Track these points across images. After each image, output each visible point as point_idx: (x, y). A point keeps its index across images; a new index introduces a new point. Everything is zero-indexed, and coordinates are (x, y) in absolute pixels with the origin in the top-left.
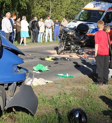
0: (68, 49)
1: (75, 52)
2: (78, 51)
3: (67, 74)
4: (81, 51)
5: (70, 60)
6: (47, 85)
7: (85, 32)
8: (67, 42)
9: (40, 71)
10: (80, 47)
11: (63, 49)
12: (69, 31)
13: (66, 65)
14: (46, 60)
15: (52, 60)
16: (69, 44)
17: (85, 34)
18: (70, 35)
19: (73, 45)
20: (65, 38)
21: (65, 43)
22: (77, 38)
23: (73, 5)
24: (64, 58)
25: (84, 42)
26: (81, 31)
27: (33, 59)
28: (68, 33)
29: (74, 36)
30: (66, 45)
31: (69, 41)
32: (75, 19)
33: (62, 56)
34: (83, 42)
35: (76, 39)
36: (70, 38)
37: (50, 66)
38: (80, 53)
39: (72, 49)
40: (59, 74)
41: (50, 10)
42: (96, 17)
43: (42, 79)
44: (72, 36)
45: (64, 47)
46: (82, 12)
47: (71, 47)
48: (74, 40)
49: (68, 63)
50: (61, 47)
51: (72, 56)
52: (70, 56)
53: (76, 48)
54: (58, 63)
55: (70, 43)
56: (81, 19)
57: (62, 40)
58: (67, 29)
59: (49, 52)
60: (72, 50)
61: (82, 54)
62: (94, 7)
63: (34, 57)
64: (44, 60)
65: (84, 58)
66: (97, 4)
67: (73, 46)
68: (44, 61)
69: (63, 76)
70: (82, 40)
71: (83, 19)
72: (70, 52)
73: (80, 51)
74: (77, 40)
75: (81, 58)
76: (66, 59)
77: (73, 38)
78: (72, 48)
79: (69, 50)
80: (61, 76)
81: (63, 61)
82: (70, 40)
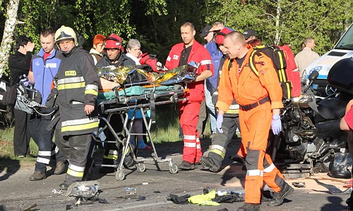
0: (296, 158)
1: (324, 166)
2: (331, 165)
4: (344, 163)
10: (343, 150)
14: (191, 203)
15: (215, 204)
16: (296, 139)
18: (296, 105)
19: (310, 141)
27: (144, 198)
29: (310, 109)
31: (295, 128)
32: (340, 44)
35: (326, 120)
36: (295, 118)
38: (340, 171)
39: (311, 158)
41: (276, 15)
44: (303, 108)
47: (301, 150)
48: (314, 123)
51: (301, 184)
52: (296, 185)
53: (326, 152)
55: (297, 134)
60: (310, 160)
63: (156, 192)
64: (183, 203)
65: (343, 190)
67: (310, 147)
68: (180, 206)
72: (300, 170)
73: (337, 163)
74: (327, 124)
77: (308, 115)
78: (310, 154)
79: (298, 163)
82: (298, 124)
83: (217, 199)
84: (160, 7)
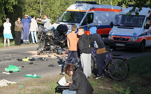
0: (48, 49)
1: (55, 52)
2: (57, 51)
3: (35, 75)
4: (61, 51)
5: (46, 60)
6: (9, 87)
7: (64, 33)
8: (46, 42)
9: (11, 72)
10: (60, 47)
11: (43, 50)
12: (47, 32)
13: (40, 65)
14: (23, 61)
15: (29, 61)
16: (49, 44)
17: (65, 34)
18: (49, 36)
19: (52, 45)
20: (44, 38)
21: (45, 44)
22: (56, 38)
23: (62, 7)
24: (41, 59)
25: (64, 42)
26: (61, 32)
27: (10, 60)
28: (47, 34)
29: (52, 37)
30: (45, 46)
31: (48, 42)
32: (59, 21)
33: (41, 56)
34: (62, 42)
36: (48, 39)
37: (23, 67)
38: (60, 53)
40: (27, 75)
41: (40, 13)
42: (79, 18)
43: (5, 80)
44: (51, 37)
45: (44, 48)
46: (65, 14)
47: (50, 47)
48: (53, 41)
49: (43, 63)
50: (41, 48)
52: (49, 56)
53: (56, 48)
54: (32, 64)
56: (64, 20)
57: (42, 41)
58: (46, 30)
59: (30, 53)
60: (52, 50)
61: (62, 54)
62: (76, 8)
63: (13, 58)
64: (21, 61)
65: (61, 57)
66: (78, 5)
67: (52, 47)
69: (31, 77)
70: (61, 40)
71: (65, 20)
73: (59, 51)
74: (56, 41)
75: (58, 57)
76: (43, 59)
77: (52, 38)
79: (49, 51)
80: (29, 77)
81: (40, 61)
82: (49, 41)
83: (29, 60)
84: (12, 10)
